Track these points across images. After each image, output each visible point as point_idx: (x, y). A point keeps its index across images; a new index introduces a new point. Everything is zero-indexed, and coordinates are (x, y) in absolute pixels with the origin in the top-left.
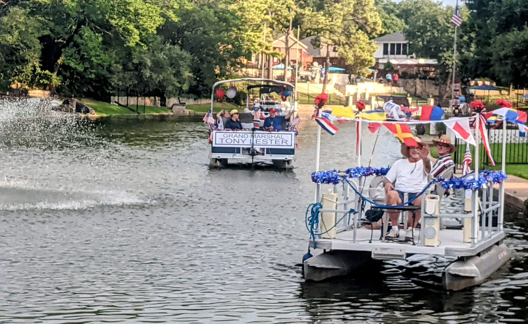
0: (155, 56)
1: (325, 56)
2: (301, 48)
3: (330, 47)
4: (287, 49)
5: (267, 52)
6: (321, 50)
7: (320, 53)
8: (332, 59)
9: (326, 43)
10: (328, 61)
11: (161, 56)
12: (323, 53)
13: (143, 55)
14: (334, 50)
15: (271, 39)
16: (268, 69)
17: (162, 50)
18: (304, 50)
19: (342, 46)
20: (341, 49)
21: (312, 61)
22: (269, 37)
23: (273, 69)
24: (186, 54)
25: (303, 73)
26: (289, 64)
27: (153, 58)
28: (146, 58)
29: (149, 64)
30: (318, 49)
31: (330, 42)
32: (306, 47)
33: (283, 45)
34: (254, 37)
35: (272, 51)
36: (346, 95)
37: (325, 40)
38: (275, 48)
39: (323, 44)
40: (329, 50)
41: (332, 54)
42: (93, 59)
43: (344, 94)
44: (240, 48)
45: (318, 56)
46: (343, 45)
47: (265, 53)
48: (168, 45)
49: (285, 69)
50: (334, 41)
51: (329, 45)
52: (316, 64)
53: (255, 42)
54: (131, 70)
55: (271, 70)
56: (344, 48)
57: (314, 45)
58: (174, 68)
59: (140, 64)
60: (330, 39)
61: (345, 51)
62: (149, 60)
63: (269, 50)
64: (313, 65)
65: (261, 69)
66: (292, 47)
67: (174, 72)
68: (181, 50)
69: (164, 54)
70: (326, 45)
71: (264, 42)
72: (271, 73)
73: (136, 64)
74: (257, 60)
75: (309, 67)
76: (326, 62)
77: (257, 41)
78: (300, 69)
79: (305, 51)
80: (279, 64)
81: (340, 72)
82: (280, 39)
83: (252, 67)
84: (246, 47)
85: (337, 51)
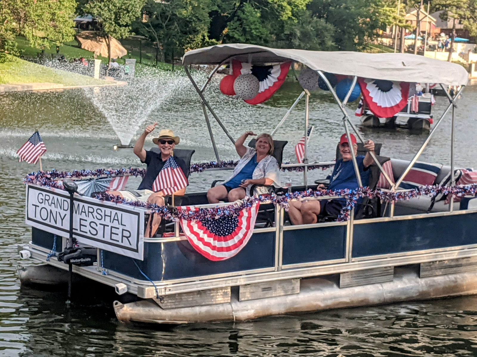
0: (303, 28)
1: (452, 27)
2: (430, 20)
3: (456, 20)
4: (418, 22)
5: (400, 24)
6: (449, 23)
7: (447, 25)
8: (458, 31)
9: (453, 17)
10: (454, 32)
11: (309, 28)
12: (450, 24)
13: (293, 27)
14: (460, 23)
15: (404, 13)
16: (400, 39)
17: (310, 22)
18: (433, 22)
19: (467, 20)
20: (466, 22)
21: (439, 32)
22: (402, 11)
23: (405, 39)
24: (330, 26)
25: (431, 42)
26: (419, 34)
27: (302, 30)
28: (296, 30)
29: (298, 34)
30: (445, 22)
31: (456, 16)
32: (435, 20)
33: (415, 19)
34: (389, 11)
35: (404, 24)
36: (469, 63)
37: (452, 14)
38: (407, 21)
39: (450, 18)
40: (456, 23)
41: (458, 26)
42: (253, 31)
43: (467, 61)
44: (377, 21)
45: (445, 28)
47: (399, 26)
48: (315, 18)
49: (415, 39)
50: (460, 15)
52: (443, 34)
53: (390, 16)
54: (283, 40)
55: (403, 40)
56: (469, 21)
57: (442, 18)
58: (319, 38)
59: (291, 34)
60: (456, 13)
61: (470, 24)
62: (298, 32)
63: (402, 23)
64: (440, 36)
65: (394, 38)
66: (423, 20)
67: (320, 42)
68: (326, 23)
69: (312, 26)
70: (453, 19)
71: (398, 16)
72: (403, 42)
73: (288, 34)
74: (391, 30)
75: (437, 37)
76: (452, 33)
77: (391, 15)
78: (429, 39)
79: (434, 24)
80: (411, 34)
81: (465, 42)
82: (412, 13)
83: (387, 37)
84: (381, 20)
85: (462, 24)
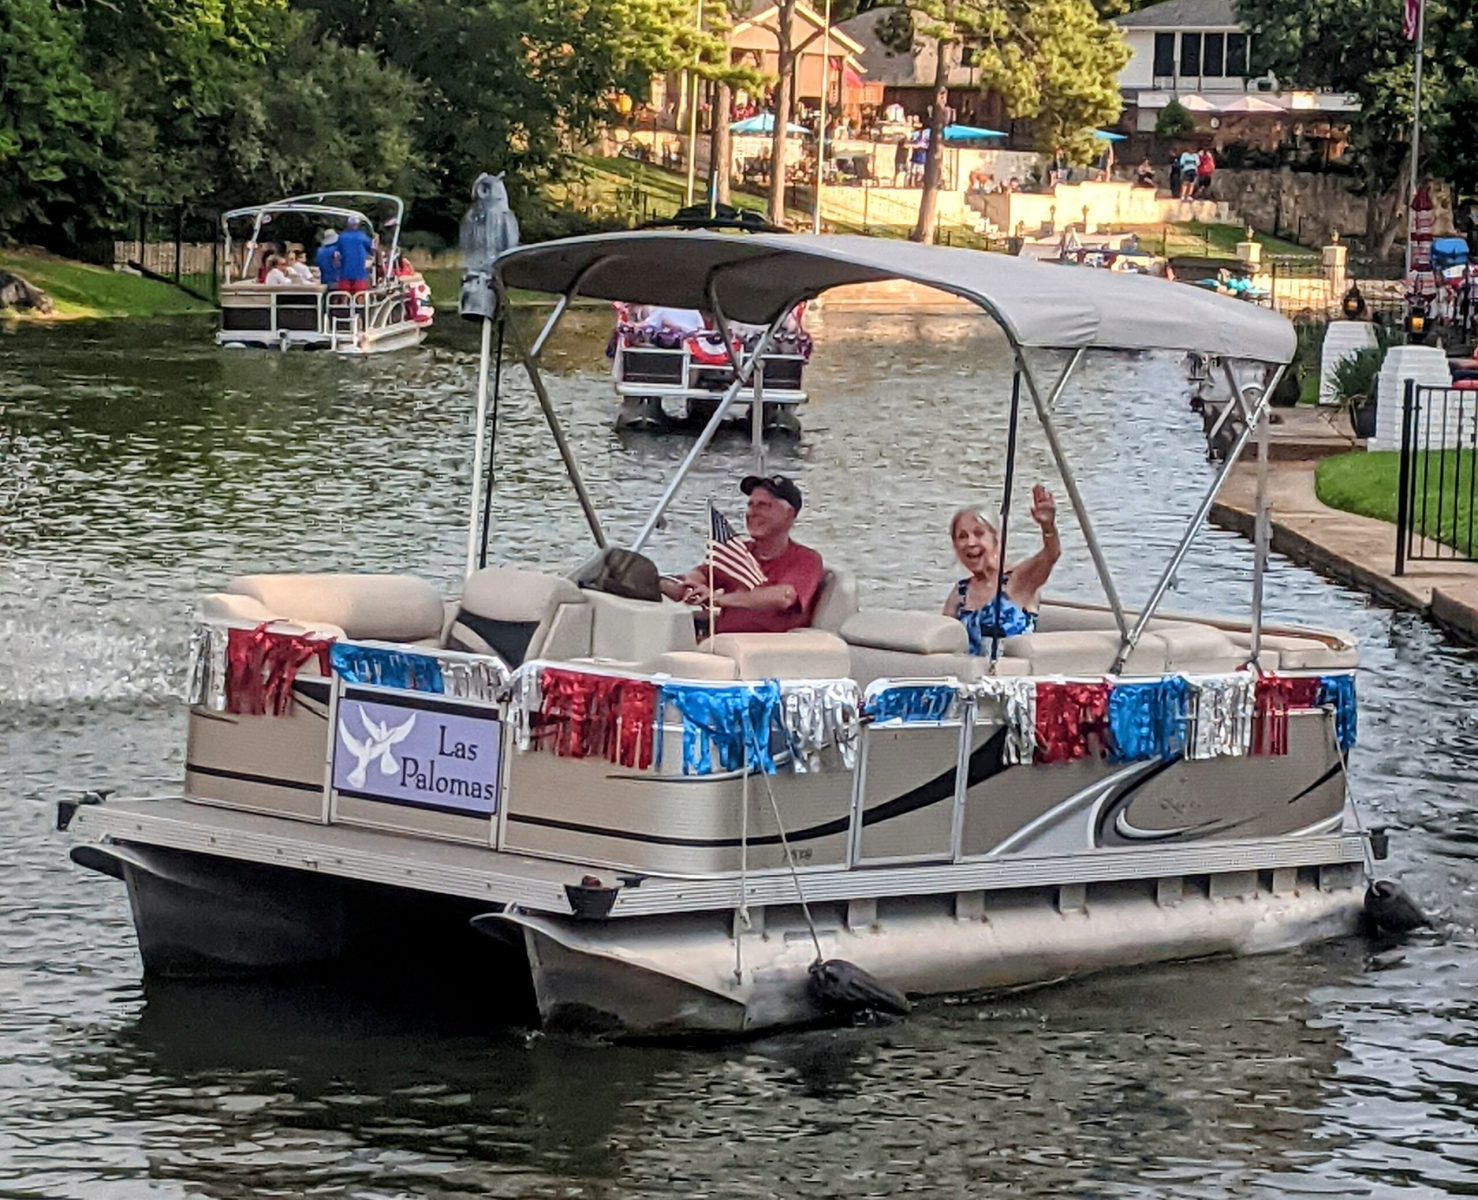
0: (281, 91)
1: (932, 80)
2: (839, 51)
3: (948, 50)
4: (787, 57)
5: (707, 69)
6: (919, 61)
7: (911, 71)
8: (957, 94)
9: (935, 34)
11: (305, 87)
12: (924, 70)
13: (235, 87)
14: (966, 62)
15: (725, 21)
16: (714, 133)
17: (308, 65)
18: (850, 59)
19: (994, 46)
20: (991, 59)
21: (877, 101)
22: (715, 11)
23: (732, 132)
24: (398, 80)
26: (792, 112)
27: (274, 97)
28: (248, 98)
29: (260, 118)
30: (900, 58)
31: (949, 31)
32: (860, 49)
33: (771, 42)
34: (658, 12)
35: (726, 66)
36: (1012, 234)
37: (931, 24)
38: (738, 54)
39: (923, 39)
40: (947, 59)
41: (959, 76)
42: (53, 105)
43: (1003, 228)
44: (604, 55)
45: (902, 82)
46: (1000, 42)
47: (702, 76)
48: (333, 45)
49: (775, 133)
50: (965, 27)
51: (943, 42)
52: (895, 112)
53: (661, 32)
54: (192, 144)
55: (724, 136)
56: (1004, 54)
57: (887, 42)
58: (353, 133)
59: (226, 118)
60: (947, 20)
61: (1008, 66)
62: (257, 104)
63: (717, 62)
64: (884, 117)
65: (686, 131)
66: (806, 50)
67: (355, 148)
68: (382, 65)
69: (317, 80)
70: (936, 42)
71: (697, 33)
72: (724, 148)
73: (212, 118)
74: (672, 96)
75: (869, 122)
76: (933, 102)
77: (669, 27)
79: (854, 62)
80: (756, 113)
81: (988, 144)
82: (759, 18)
83: (653, 126)
84: (625, 50)
85: (977, 65)
